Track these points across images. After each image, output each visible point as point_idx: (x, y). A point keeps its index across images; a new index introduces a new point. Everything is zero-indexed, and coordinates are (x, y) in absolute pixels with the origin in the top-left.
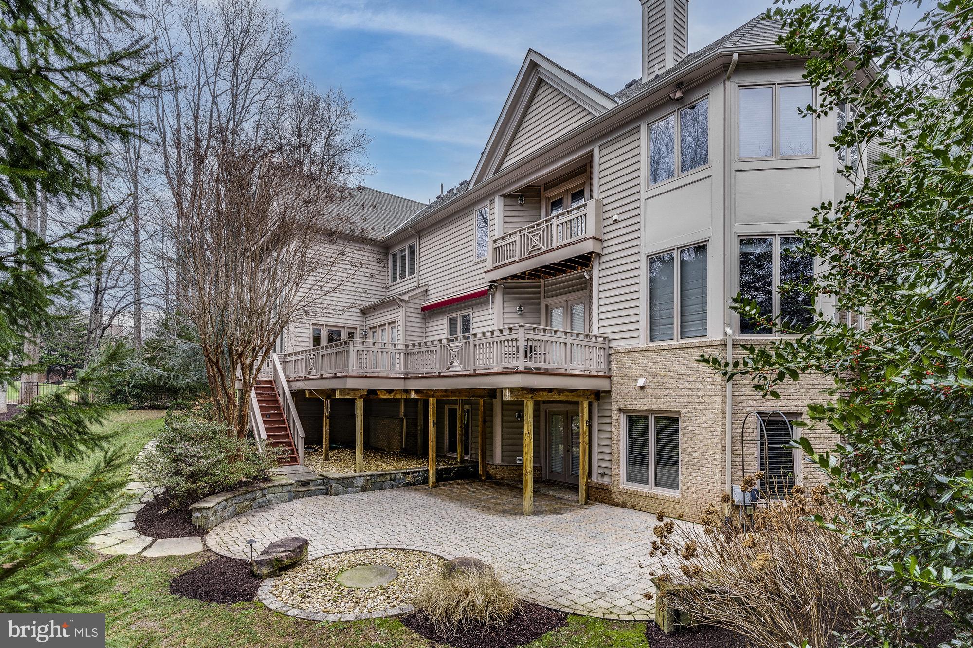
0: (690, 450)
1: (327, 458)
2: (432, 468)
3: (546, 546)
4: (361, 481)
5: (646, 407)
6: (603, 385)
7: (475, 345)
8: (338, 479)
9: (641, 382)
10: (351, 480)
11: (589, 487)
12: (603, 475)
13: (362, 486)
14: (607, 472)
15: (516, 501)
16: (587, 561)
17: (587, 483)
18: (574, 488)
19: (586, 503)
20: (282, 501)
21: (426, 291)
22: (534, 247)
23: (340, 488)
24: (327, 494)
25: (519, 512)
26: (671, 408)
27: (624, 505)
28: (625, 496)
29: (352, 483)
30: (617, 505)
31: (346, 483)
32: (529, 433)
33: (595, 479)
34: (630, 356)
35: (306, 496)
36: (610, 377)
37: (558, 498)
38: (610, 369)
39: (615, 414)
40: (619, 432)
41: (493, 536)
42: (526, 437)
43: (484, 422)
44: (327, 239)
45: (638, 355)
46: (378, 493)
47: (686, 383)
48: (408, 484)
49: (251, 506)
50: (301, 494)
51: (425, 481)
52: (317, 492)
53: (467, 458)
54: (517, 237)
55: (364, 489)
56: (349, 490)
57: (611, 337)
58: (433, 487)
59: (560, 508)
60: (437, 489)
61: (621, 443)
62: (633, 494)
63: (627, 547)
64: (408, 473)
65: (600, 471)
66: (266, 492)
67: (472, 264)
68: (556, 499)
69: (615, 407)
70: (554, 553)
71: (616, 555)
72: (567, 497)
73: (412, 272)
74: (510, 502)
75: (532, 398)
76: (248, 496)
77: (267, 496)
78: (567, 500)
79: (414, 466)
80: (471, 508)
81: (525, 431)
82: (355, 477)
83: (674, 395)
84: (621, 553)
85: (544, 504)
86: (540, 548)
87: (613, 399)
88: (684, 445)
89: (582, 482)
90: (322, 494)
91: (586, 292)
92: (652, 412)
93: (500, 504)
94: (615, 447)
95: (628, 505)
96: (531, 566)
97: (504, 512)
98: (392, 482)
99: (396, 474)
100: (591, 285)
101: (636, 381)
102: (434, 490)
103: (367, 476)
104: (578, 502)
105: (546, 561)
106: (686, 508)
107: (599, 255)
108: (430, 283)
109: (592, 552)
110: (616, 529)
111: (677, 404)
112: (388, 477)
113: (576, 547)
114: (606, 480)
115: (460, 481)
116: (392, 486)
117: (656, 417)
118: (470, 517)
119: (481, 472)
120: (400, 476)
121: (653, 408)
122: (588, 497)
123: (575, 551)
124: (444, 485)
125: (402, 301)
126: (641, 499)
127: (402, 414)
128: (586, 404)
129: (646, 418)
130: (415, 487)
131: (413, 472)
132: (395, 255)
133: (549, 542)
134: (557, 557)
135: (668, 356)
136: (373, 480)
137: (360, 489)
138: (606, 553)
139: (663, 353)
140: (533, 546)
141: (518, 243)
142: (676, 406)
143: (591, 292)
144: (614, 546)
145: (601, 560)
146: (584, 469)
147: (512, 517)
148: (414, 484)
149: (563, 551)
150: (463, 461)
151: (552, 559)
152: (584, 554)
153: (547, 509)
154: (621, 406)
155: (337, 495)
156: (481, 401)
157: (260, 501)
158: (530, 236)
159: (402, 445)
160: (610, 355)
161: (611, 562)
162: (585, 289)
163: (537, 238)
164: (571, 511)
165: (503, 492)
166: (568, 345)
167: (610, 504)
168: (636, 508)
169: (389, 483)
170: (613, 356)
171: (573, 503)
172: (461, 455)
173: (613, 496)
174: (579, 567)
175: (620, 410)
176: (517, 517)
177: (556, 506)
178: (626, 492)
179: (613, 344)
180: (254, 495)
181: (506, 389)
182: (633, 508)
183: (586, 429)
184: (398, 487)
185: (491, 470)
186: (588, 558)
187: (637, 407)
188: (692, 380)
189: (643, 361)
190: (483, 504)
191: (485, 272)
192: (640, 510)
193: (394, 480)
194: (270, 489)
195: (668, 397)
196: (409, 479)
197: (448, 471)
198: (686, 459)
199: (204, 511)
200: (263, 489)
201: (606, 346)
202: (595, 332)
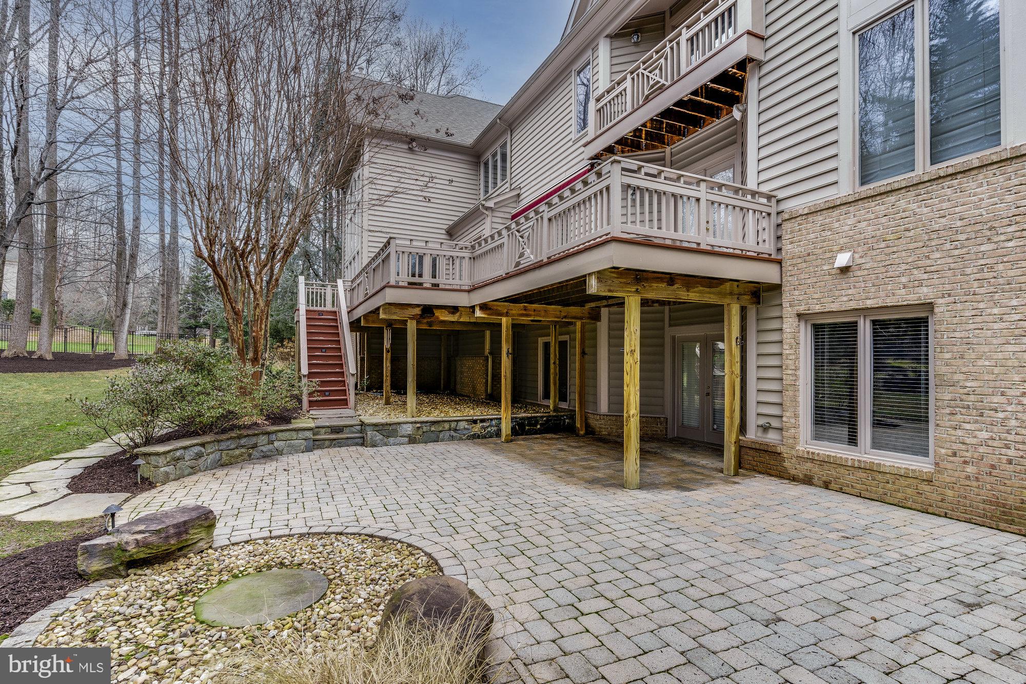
0: (957, 377)
1: (388, 403)
2: (505, 416)
3: (648, 554)
4: (408, 429)
5: (853, 305)
6: (766, 273)
7: (550, 220)
8: (375, 425)
9: (842, 259)
10: (394, 427)
11: (741, 448)
12: (766, 429)
13: (409, 436)
14: (775, 423)
15: (617, 464)
16: (737, 605)
17: (737, 441)
18: (717, 450)
19: (736, 474)
20: (294, 450)
21: (519, 195)
22: (652, 87)
23: (379, 437)
24: (362, 445)
25: (618, 483)
26: (912, 299)
27: (808, 481)
28: (809, 465)
29: (396, 431)
30: (794, 479)
31: (388, 431)
32: (632, 352)
33: (752, 434)
34: (819, 218)
35: (335, 446)
36: (779, 262)
37: (689, 464)
38: (779, 250)
39: (789, 324)
40: (796, 354)
41: (555, 523)
42: (627, 358)
43: (583, 353)
44: (406, 147)
45: (837, 212)
46: (430, 446)
47: (948, 246)
48: (475, 437)
49: (250, 455)
50: (327, 443)
51: (498, 434)
52: (350, 442)
53: (564, 405)
54: (628, 84)
55: (412, 440)
56: (391, 440)
57: (781, 194)
58: (507, 441)
59: (691, 480)
60: (511, 445)
61: (801, 373)
62: (824, 462)
63: (832, 573)
64: (475, 422)
65: (762, 421)
66: (273, 437)
67: (570, 143)
68: (685, 464)
69: (788, 311)
70: (662, 574)
71: (810, 595)
72: (704, 462)
73: (504, 176)
74: (609, 467)
75: (637, 291)
76: (243, 441)
77: (276, 444)
78: (703, 467)
79: (488, 413)
80: (544, 472)
81: (627, 348)
82: (399, 424)
83: (918, 274)
84: (822, 591)
85: (660, 470)
86: (635, 559)
87: (786, 298)
88: (943, 369)
89: (730, 437)
90: (357, 444)
91: (735, 149)
92: (865, 311)
93: (592, 468)
94: (788, 380)
95: (815, 481)
96: (602, 604)
97: (593, 482)
98: (452, 433)
99: (457, 421)
100: (744, 135)
101: (834, 258)
102: (506, 445)
103: (416, 423)
104: (721, 471)
105: (639, 593)
106: (950, 493)
107: (760, 64)
108: (522, 185)
109: (748, 579)
110: (799, 525)
111: (925, 290)
112: (447, 426)
113: (713, 562)
114: (772, 437)
115: (549, 436)
116: (452, 438)
117: (874, 322)
118: (533, 486)
119: (578, 425)
120: (462, 425)
121: (869, 303)
122: (740, 464)
123: (710, 573)
124: (523, 440)
125: (487, 208)
126: (842, 470)
127: (487, 351)
128: (735, 309)
129: (853, 326)
130: (485, 441)
131: (482, 421)
132: (486, 164)
133: (655, 545)
134: (667, 586)
135: (904, 202)
136: (425, 429)
137: (406, 439)
138: (784, 584)
139: (892, 199)
140: (621, 552)
141: (629, 91)
142: (925, 293)
143: (744, 145)
144: (798, 566)
145: (774, 606)
146: (732, 418)
147: (604, 491)
148: (484, 437)
149: (683, 572)
150: (556, 409)
151: (654, 591)
152: (731, 583)
153: (666, 480)
154: (802, 309)
155: (374, 446)
156: (579, 324)
157: (264, 449)
158: (646, 73)
159: (486, 390)
160: (779, 225)
161: (799, 615)
162: (734, 142)
163: (657, 71)
164: (709, 485)
165: (602, 450)
166: (703, 203)
167: (782, 477)
168: (833, 485)
169: (447, 434)
170: (787, 226)
171: (714, 473)
172: (555, 401)
173: (786, 464)
174: (716, 622)
175: (799, 316)
176: (612, 490)
177: (683, 476)
178: (811, 459)
179: (786, 206)
180: (254, 440)
181: (590, 274)
182: (826, 486)
183: (736, 351)
184: (461, 439)
185: (594, 422)
186: (741, 596)
187: (835, 307)
188: (962, 237)
189: (846, 221)
190: (566, 467)
191: (585, 145)
192: (841, 491)
193: (455, 430)
194: (280, 434)
195: (904, 280)
196: (477, 429)
197: (532, 421)
198: (948, 397)
199: (153, 458)
200: (268, 433)
201: (773, 211)
202: (751, 184)
